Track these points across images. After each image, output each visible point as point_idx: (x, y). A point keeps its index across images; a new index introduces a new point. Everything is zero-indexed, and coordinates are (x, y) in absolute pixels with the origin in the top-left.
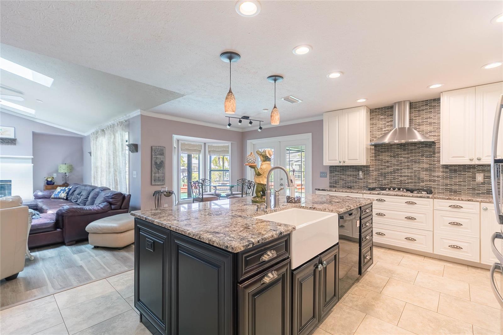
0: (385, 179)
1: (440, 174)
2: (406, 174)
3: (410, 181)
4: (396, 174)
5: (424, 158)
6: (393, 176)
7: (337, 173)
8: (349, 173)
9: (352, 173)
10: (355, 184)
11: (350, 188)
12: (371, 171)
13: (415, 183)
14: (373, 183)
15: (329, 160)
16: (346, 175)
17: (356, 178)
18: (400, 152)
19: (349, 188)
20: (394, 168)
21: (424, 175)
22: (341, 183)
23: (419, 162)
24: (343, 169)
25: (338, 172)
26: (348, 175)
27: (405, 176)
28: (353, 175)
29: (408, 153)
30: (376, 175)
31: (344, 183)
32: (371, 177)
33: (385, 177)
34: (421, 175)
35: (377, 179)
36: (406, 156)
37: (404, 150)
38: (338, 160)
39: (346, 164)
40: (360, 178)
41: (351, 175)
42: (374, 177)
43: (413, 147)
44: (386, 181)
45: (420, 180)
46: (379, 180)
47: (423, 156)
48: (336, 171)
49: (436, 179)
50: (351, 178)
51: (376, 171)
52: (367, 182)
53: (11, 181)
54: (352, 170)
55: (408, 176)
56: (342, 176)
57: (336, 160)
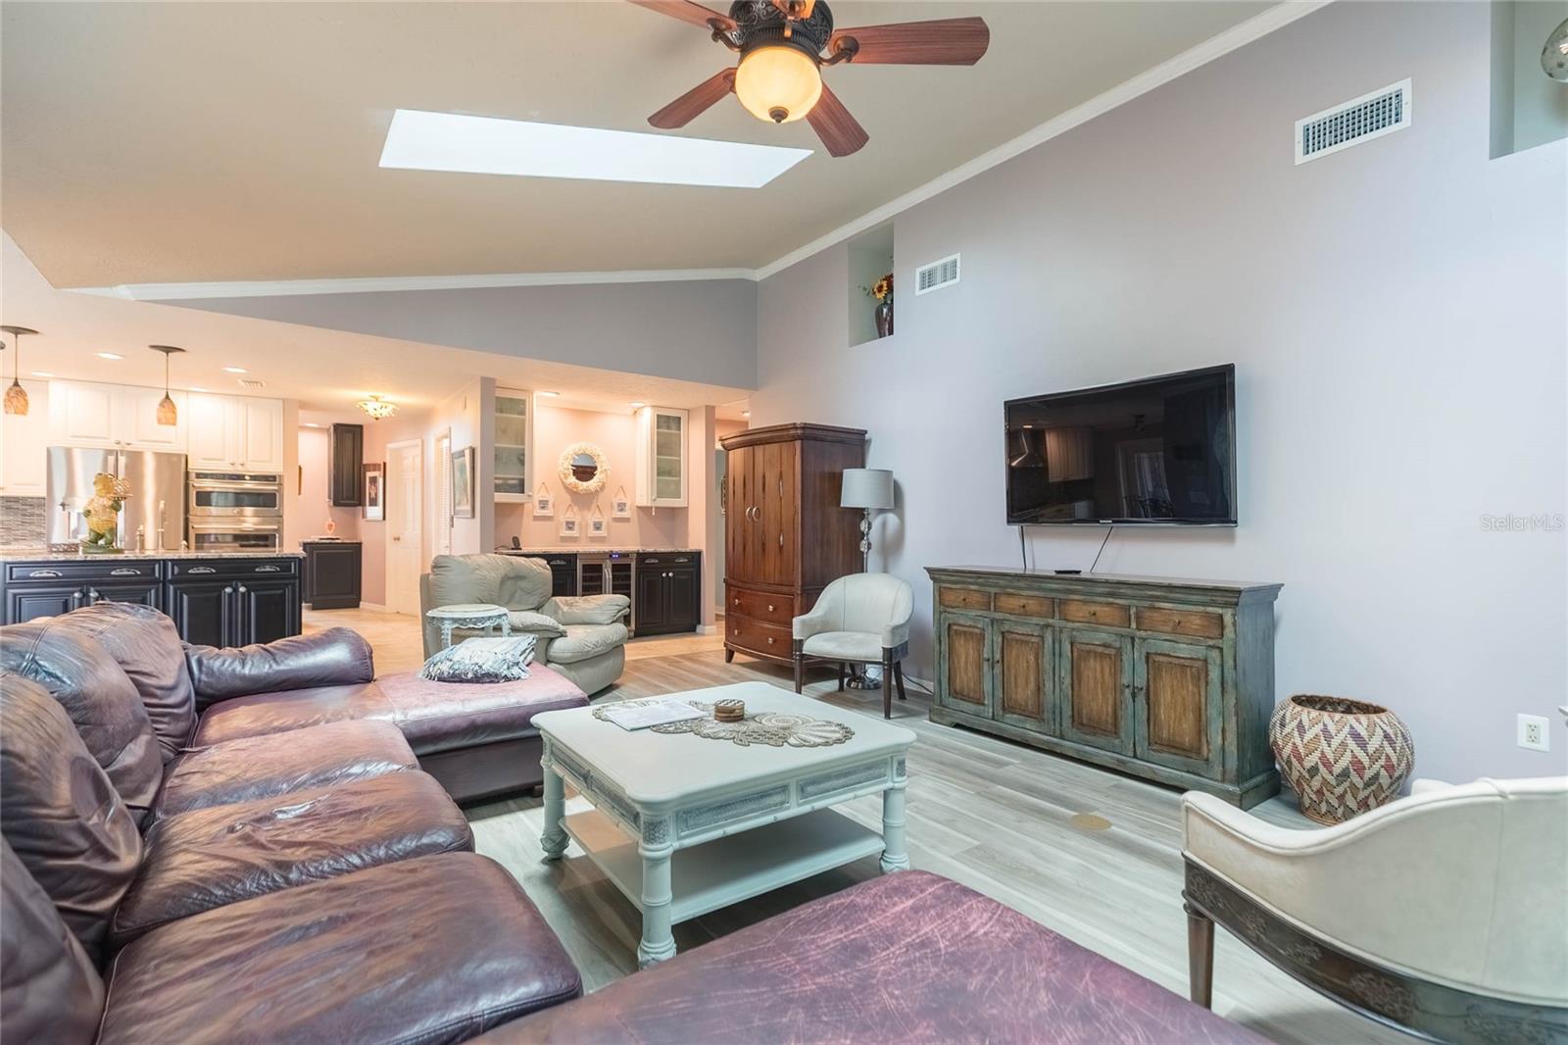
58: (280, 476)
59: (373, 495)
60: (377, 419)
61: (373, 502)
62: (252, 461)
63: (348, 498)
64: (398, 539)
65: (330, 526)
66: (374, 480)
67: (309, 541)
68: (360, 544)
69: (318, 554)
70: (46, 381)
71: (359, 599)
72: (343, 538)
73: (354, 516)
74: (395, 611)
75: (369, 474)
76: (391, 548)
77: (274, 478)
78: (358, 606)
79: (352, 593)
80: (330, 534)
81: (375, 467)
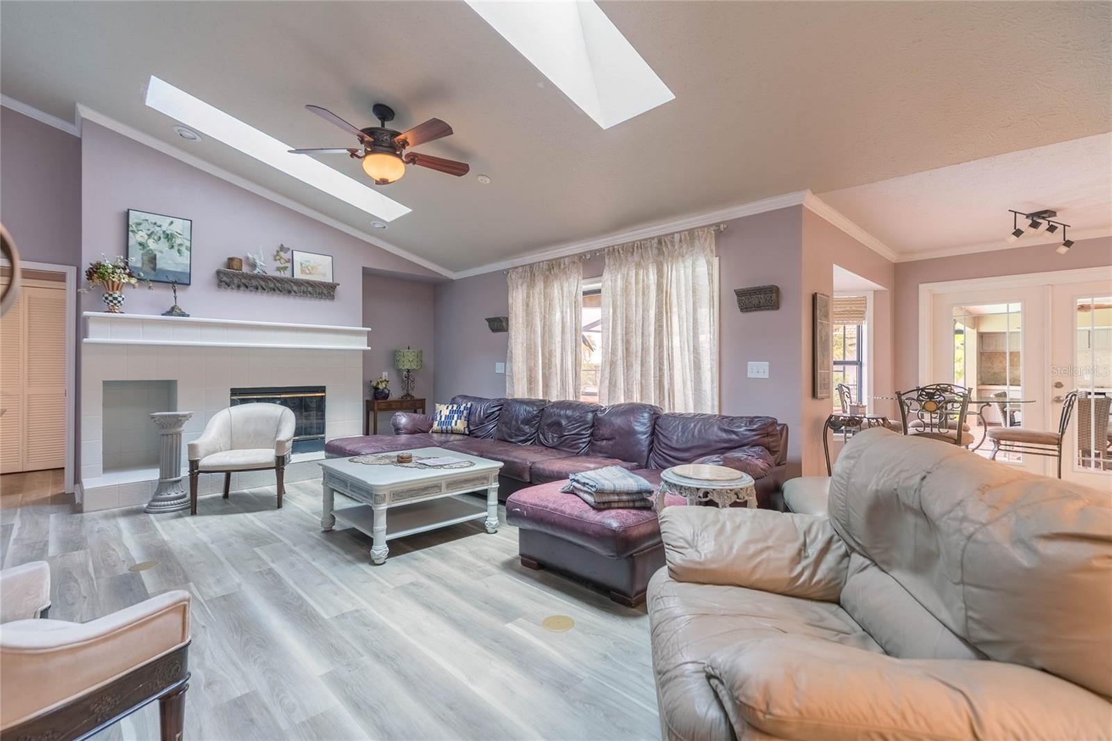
53: (324, 387)
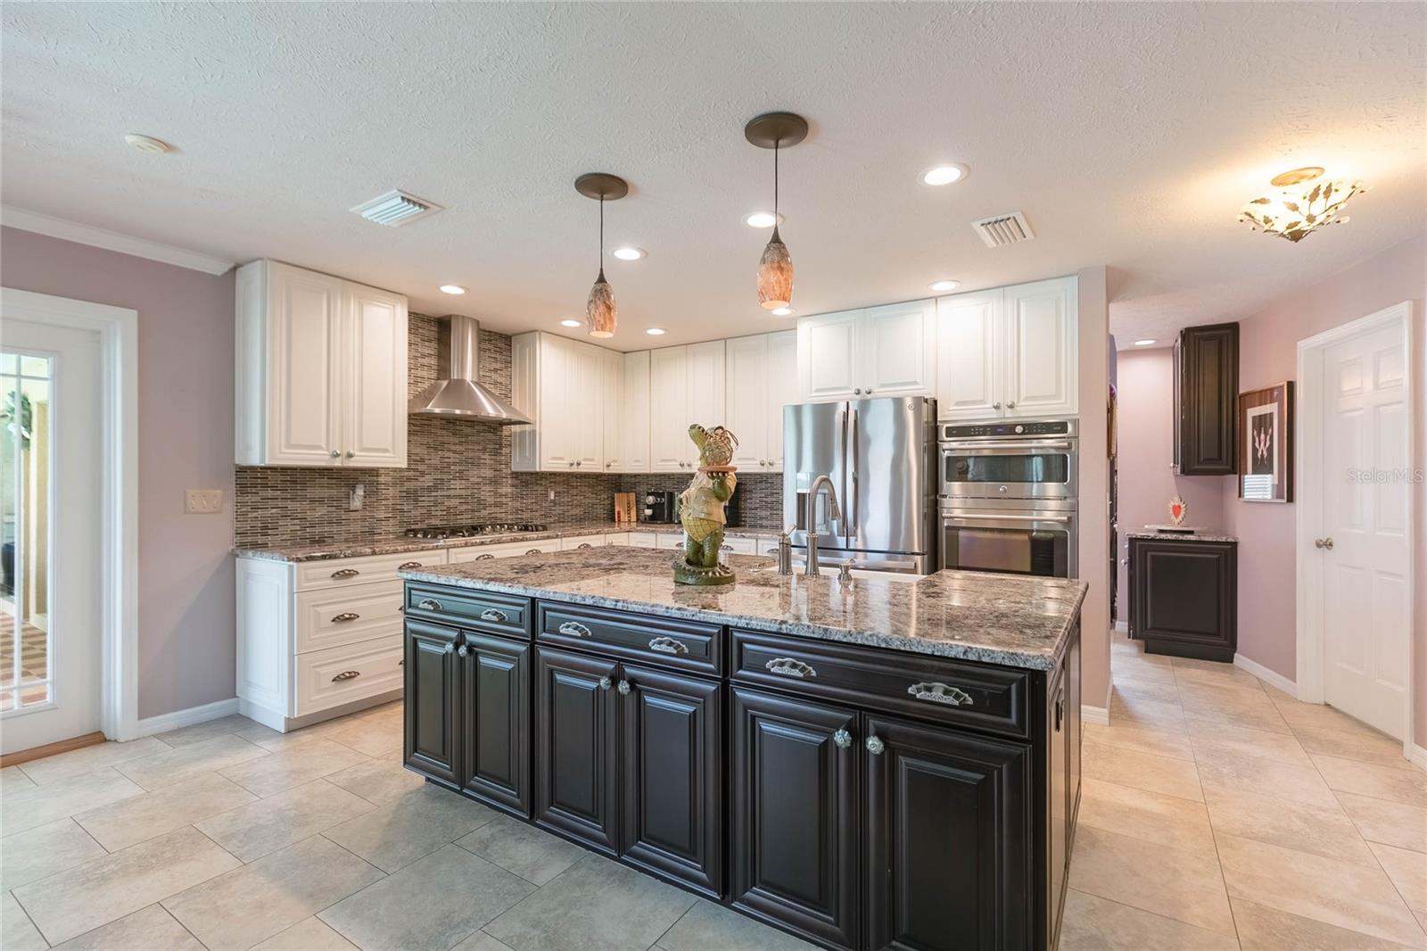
0: (416, 508)
1: (509, 490)
2: (458, 492)
3: (464, 507)
4: (439, 493)
5: (487, 456)
6: (432, 499)
7: (270, 493)
8: (318, 492)
9: (326, 493)
10: (335, 529)
11: (319, 541)
12: (383, 487)
13: (473, 511)
14: (387, 519)
15: (290, 446)
16: (304, 498)
17: (338, 507)
18: (446, 437)
19: (317, 542)
20: (436, 477)
21: (486, 493)
22: (287, 527)
23: (478, 465)
24: (295, 478)
25: (274, 488)
26: (313, 501)
27: (455, 497)
28: (331, 499)
29: (461, 443)
30: (394, 497)
31: (298, 528)
32: (384, 502)
33: (416, 501)
34: (482, 493)
35: (398, 507)
36: (458, 448)
37: (454, 434)
38: (324, 446)
39: (352, 463)
40: (351, 509)
41: (321, 501)
42: (390, 502)
43: (469, 430)
44: (417, 513)
45: (482, 504)
46: (402, 511)
47: (484, 450)
48: (265, 486)
49: (504, 500)
50: (322, 511)
51: (395, 484)
52: (373, 517)
54: (325, 481)
55: (460, 497)
56: (290, 504)
57: (319, 448)
58: (1076, 423)
59: (1262, 450)
60: (1296, 236)
61: (1262, 466)
62: (1027, 399)
63: (1209, 460)
64: (1329, 545)
65: (1177, 510)
66: (1263, 423)
67: (1140, 534)
68: (1234, 545)
69: (1153, 557)
70: (789, 327)
71: (1233, 646)
72: (1204, 532)
73: (1221, 491)
74: (1321, 700)
75: (1252, 412)
76: (1308, 563)
77: (1062, 427)
78: (1229, 659)
79: (1217, 634)
80: (1176, 523)
81: (1265, 396)
